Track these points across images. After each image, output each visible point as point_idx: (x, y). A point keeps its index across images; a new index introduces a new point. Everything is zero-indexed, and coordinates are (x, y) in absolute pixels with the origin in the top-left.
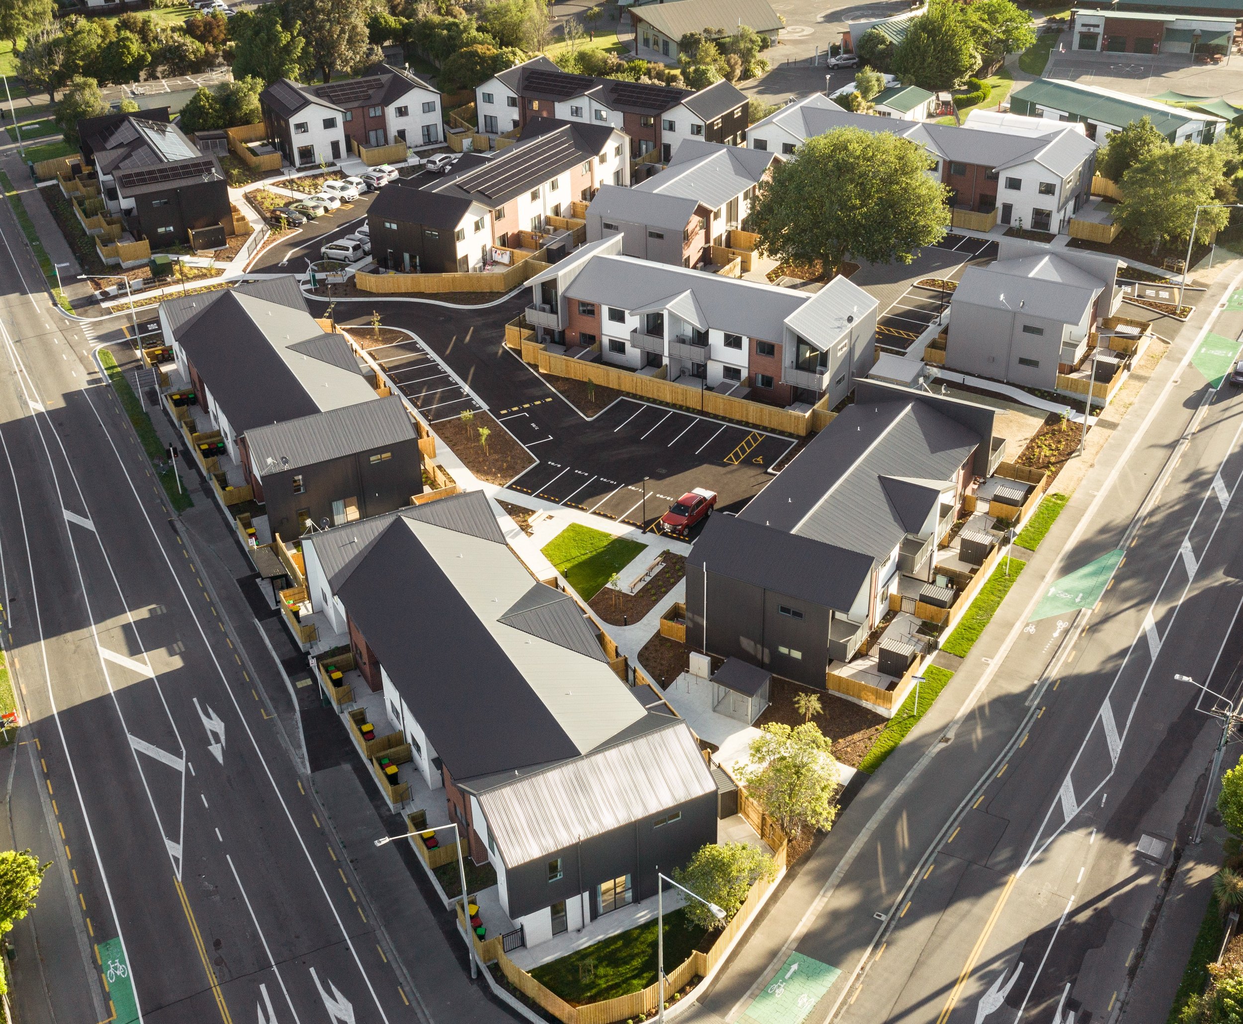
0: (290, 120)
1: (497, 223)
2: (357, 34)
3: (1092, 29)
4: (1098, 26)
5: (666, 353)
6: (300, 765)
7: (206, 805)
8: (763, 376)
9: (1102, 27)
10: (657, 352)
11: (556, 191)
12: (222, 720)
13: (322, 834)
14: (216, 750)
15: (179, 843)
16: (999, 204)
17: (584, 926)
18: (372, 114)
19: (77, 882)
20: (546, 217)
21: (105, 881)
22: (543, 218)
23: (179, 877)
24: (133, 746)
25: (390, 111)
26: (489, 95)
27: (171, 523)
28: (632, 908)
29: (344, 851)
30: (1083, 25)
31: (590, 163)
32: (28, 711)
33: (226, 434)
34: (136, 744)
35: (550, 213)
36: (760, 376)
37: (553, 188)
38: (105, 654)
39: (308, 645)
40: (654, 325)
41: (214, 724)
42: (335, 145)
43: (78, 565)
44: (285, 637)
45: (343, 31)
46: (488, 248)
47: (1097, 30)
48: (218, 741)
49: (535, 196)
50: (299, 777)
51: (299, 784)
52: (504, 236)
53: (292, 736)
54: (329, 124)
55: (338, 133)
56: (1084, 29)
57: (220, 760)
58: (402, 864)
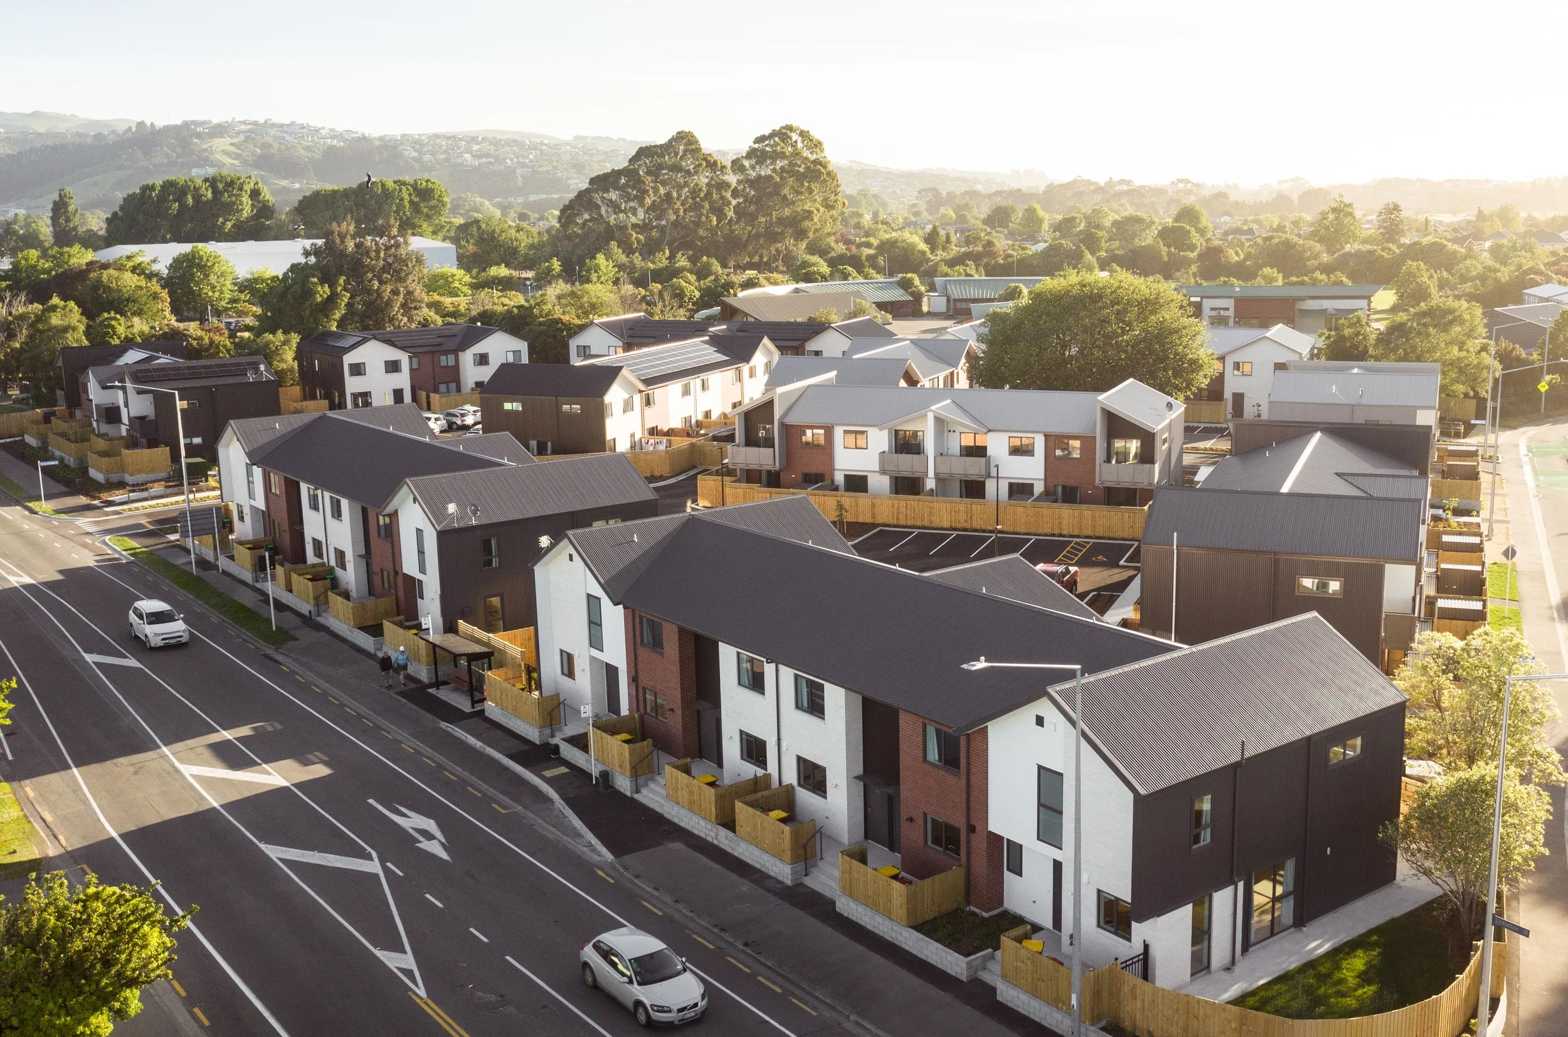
0: (345, 357)
1: (647, 410)
2: (415, 300)
3: (1222, 312)
4: (1227, 309)
5: (931, 473)
6: (591, 854)
7: (440, 905)
8: (1064, 487)
9: (1232, 309)
10: (917, 475)
11: (707, 392)
12: (429, 818)
13: (671, 921)
14: (435, 848)
15: (404, 951)
16: (1228, 395)
17: (1233, 962)
18: (443, 363)
19: (207, 1023)
20: (697, 421)
21: (266, 1014)
22: (693, 421)
23: (422, 992)
24: (273, 856)
25: (467, 357)
26: (584, 347)
27: (266, 656)
28: (1293, 935)
29: (726, 936)
30: (1212, 309)
31: (739, 370)
32: (61, 838)
33: (340, 555)
34: (274, 852)
35: (700, 417)
36: (1060, 489)
37: (703, 389)
38: (189, 771)
39: (548, 731)
40: (907, 445)
41: (412, 821)
42: (398, 394)
43: (120, 697)
44: (500, 734)
45: (395, 292)
46: (637, 438)
47: (1227, 313)
48: (429, 836)
49: (686, 392)
50: (595, 865)
51: (600, 873)
52: (653, 428)
53: (560, 823)
54: (393, 367)
55: (403, 380)
56: (1214, 313)
57: (444, 855)
58: (843, 939)
